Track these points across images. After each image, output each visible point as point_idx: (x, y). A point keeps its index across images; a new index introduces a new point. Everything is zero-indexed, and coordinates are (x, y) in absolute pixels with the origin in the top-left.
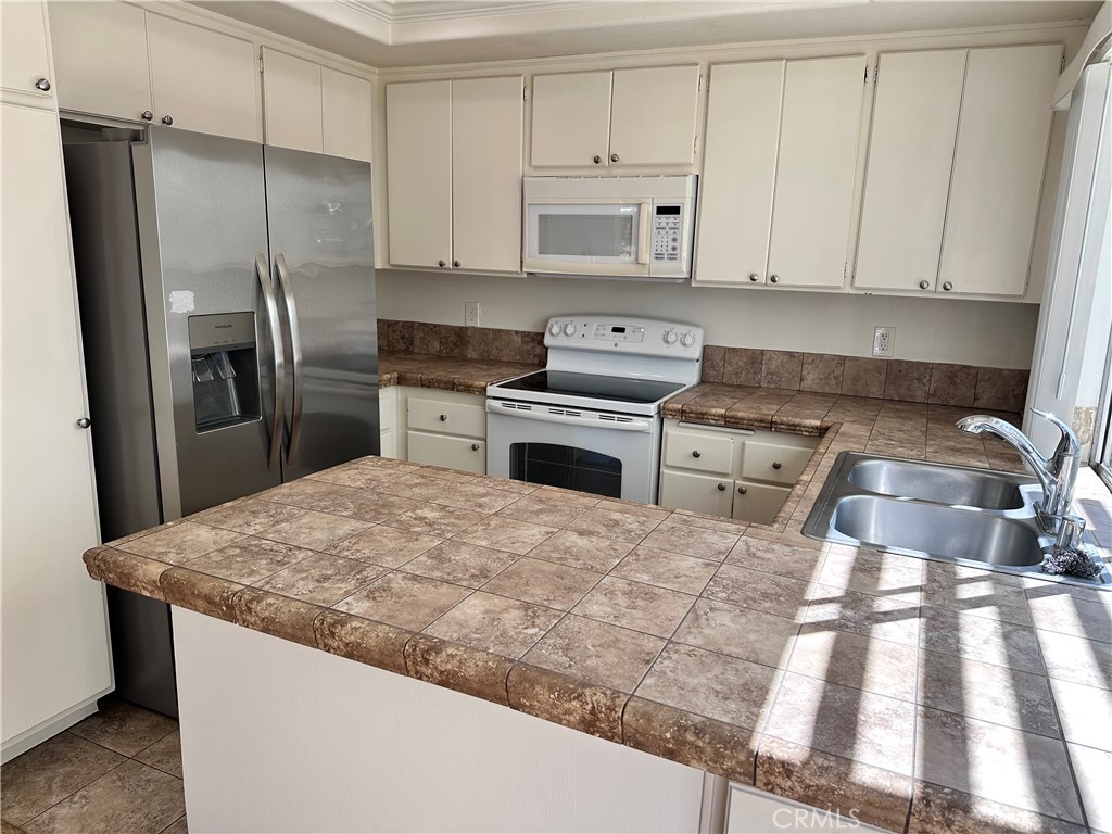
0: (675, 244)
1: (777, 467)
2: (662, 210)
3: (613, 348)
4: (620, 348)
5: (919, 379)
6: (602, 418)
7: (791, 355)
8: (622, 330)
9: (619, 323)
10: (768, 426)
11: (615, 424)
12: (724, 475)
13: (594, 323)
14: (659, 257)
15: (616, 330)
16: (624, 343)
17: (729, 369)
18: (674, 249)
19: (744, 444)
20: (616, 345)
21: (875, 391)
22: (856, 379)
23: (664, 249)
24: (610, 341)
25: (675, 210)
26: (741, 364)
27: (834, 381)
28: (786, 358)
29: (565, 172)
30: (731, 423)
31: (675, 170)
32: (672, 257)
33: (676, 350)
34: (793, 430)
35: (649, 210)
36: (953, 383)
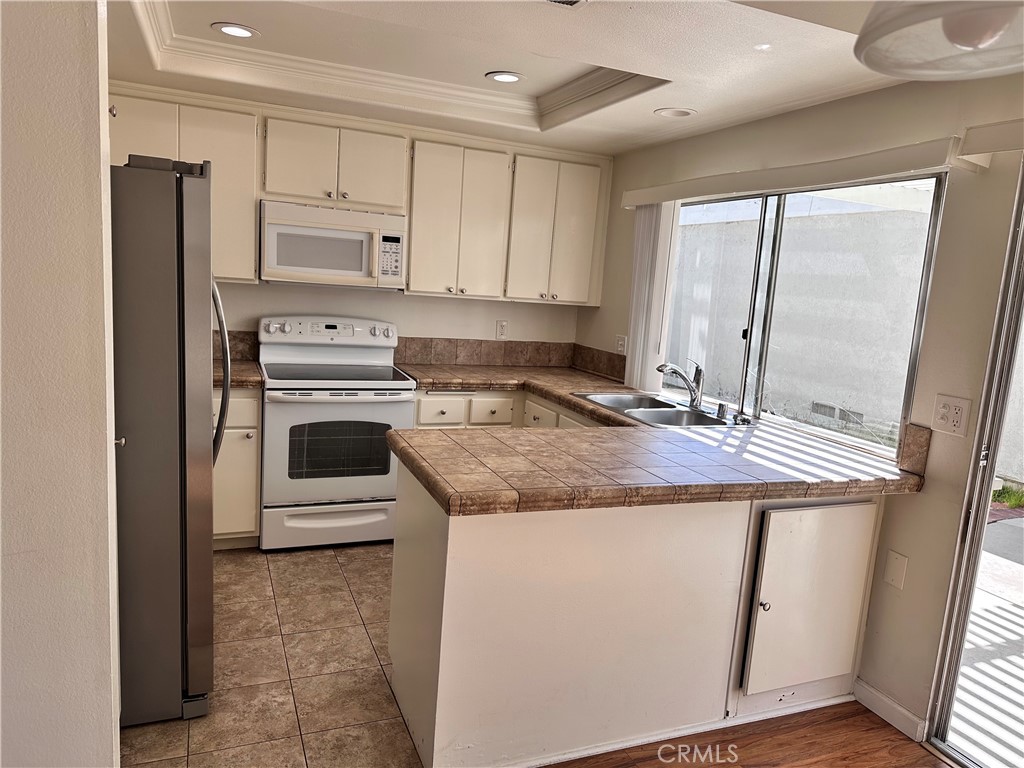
0: (397, 264)
1: (494, 413)
2: (386, 239)
3: (329, 342)
4: (335, 342)
5: (522, 352)
6: (376, 395)
7: (449, 340)
8: (334, 327)
9: (331, 322)
10: (488, 387)
11: (388, 398)
12: (457, 424)
13: (308, 322)
14: (385, 273)
15: (328, 327)
16: (340, 337)
17: (409, 353)
18: (396, 267)
19: (470, 401)
20: (332, 339)
21: (499, 362)
22: (488, 354)
23: (389, 267)
24: (326, 337)
25: (397, 240)
26: (418, 349)
27: (475, 357)
28: (447, 343)
29: (304, 201)
30: (466, 388)
31: (392, 211)
32: (395, 274)
33: (381, 341)
34: (502, 388)
35: (378, 239)
36: (538, 353)
